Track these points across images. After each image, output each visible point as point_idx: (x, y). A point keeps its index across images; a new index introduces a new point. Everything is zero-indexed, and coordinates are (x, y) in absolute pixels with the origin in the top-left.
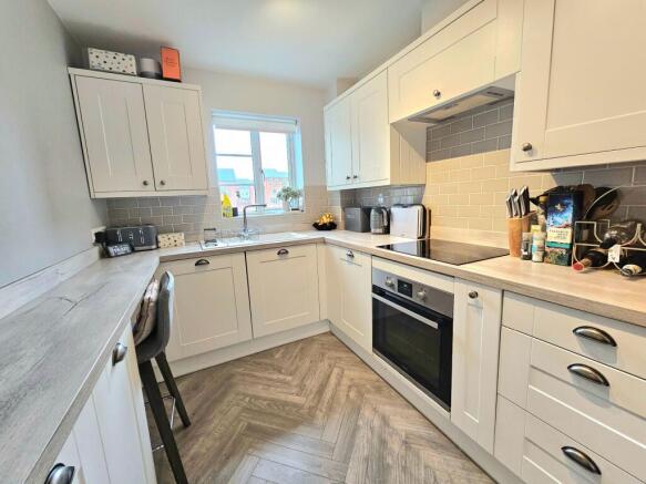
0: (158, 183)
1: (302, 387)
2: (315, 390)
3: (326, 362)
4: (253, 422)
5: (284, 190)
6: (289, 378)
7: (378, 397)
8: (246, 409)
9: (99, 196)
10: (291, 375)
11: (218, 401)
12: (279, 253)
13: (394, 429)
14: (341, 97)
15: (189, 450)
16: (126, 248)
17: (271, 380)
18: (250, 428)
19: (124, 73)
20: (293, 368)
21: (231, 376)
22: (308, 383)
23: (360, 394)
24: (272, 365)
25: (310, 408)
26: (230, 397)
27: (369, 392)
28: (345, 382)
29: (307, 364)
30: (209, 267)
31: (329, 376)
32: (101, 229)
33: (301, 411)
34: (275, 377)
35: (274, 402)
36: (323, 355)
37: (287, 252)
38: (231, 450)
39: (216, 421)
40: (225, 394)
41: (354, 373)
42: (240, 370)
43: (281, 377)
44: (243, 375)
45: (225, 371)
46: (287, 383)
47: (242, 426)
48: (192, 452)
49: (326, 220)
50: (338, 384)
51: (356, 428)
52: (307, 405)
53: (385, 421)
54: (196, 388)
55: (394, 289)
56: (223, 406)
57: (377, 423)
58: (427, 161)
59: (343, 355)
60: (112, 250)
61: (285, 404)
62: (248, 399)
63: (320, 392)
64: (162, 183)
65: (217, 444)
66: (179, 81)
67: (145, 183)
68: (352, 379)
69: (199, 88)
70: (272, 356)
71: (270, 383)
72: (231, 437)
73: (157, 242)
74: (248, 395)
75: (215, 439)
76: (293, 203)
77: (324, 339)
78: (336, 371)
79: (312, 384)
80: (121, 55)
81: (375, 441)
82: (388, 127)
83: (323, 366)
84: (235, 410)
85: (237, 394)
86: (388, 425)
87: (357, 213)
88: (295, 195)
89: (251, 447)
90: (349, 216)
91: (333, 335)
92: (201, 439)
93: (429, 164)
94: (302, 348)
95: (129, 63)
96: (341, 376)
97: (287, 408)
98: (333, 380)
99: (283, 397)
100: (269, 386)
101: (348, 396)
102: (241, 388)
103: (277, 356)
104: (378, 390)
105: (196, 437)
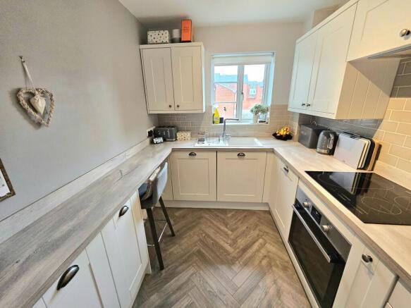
0: (176, 105)
1: (234, 241)
2: (242, 247)
3: (257, 232)
4: (202, 249)
5: (256, 107)
6: (230, 232)
7: (281, 274)
8: (201, 241)
9: (151, 112)
10: (232, 231)
11: (190, 229)
12: (238, 155)
13: (282, 302)
14: (314, 29)
15: (171, 248)
16: (161, 140)
17: (220, 229)
18: (199, 252)
19: (163, 43)
20: (234, 227)
21: (201, 217)
22: (239, 241)
23: (270, 265)
24: (224, 220)
25: (234, 257)
26: (197, 229)
27: (277, 266)
28: (263, 251)
29: (244, 228)
30: (196, 157)
31: (254, 242)
32: (152, 129)
33: (228, 257)
34: (223, 228)
35: (216, 243)
36: (257, 226)
37: (244, 155)
38: (186, 260)
39: (186, 240)
40: (194, 227)
41: (272, 248)
42: (207, 216)
43: (226, 230)
44: (207, 219)
45: (199, 213)
46: (228, 235)
47: (195, 249)
48: (171, 250)
49: (283, 132)
50: (258, 251)
51: (257, 286)
52: (233, 255)
53: (279, 293)
54: (184, 217)
55: (309, 210)
56: (191, 233)
57: (272, 291)
58: (391, 96)
59: (271, 232)
60: (155, 140)
61: (221, 247)
62: (204, 235)
63: (245, 250)
64: (178, 106)
65: (182, 252)
66: (189, 41)
67: (170, 106)
68: (269, 252)
69: (201, 44)
70: (226, 214)
71: (218, 230)
72: (188, 252)
73: (176, 137)
74: (205, 233)
75: (182, 249)
76: (261, 116)
77: (263, 215)
78: (261, 241)
79: (242, 242)
80: (162, 32)
81: (265, 302)
82: (345, 65)
83: (254, 233)
84: (196, 238)
85: (200, 230)
86: (279, 298)
87: (309, 132)
88: (264, 111)
89: (195, 262)
90: (302, 132)
91: (270, 214)
92: (177, 246)
93: (392, 99)
94: (245, 216)
95: (165, 35)
96: (262, 246)
97: (221, 251)
98: (256, 246)
99: (222, 243)
100: (218, 232)
101: (261, 262)
102: (203, 227)
103: (229, 215)
104: (285, 269)
105: (175, 244)
